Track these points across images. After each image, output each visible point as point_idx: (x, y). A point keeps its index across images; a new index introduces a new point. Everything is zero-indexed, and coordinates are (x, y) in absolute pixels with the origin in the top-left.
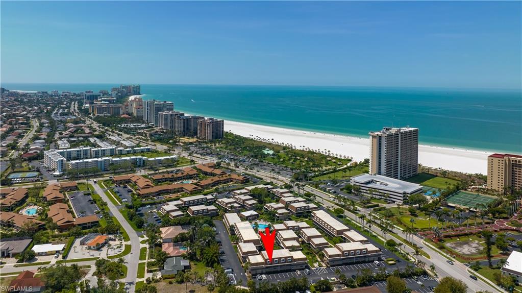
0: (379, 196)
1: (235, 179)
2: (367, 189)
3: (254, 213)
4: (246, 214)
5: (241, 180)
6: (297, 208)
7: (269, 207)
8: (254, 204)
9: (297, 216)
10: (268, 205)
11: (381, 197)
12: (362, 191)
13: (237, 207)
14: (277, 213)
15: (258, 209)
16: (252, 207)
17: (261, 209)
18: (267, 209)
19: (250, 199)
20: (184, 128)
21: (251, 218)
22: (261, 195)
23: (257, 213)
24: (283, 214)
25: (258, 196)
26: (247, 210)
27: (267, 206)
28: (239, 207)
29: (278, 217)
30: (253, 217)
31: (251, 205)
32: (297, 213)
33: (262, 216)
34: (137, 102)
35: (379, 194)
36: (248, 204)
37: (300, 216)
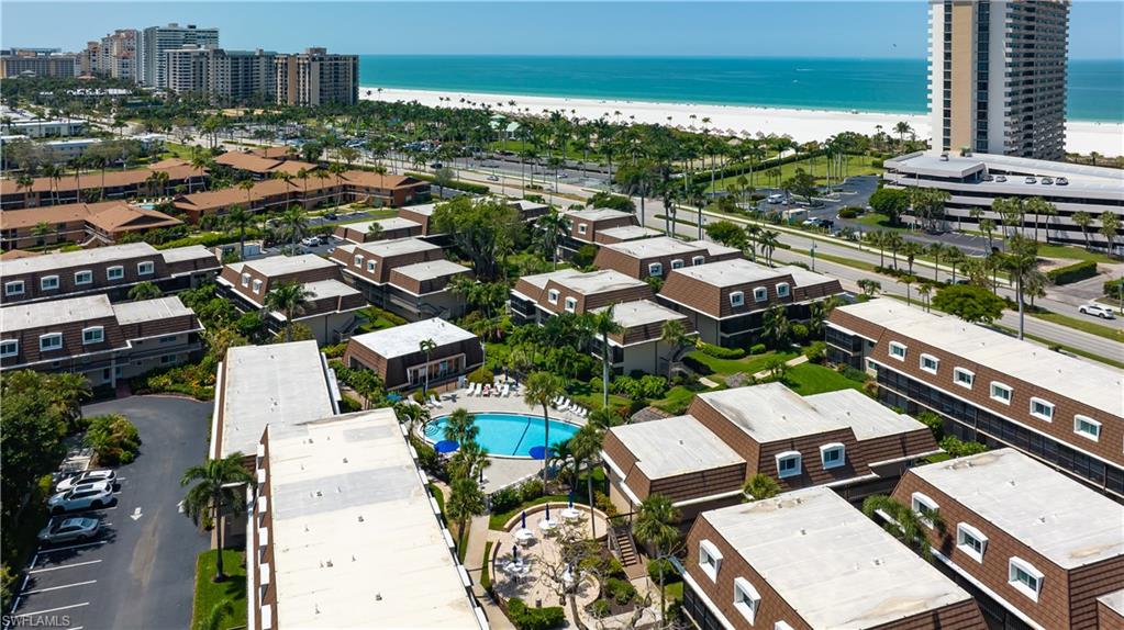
0: (1052, 233)
1: (368, 189)
2: (989, 202)
3: (444, 332)
4: (391, 342)
5: (392, 193)
6: (725, 291)
7: (542, 295)
8: (446, 279)
9: (725, 343)
10: (539, 281)
11: (1060, 234)
12: (953, 212)
13: (332, 302)
14: (607, 327)
15: (471, 308)
16: (433, 298)
17: (490, 311)
18: (529, 308)
19: (425, 257)
20: (235, 83)
21: (423, 370)
22: (488, 237)
23: (467, 335)
24: (646, 331)
25: (474, 243)
26: (402, 318)
27: (529, 289)
28: (347, 301)
29: (618, 354)
30: (442, 365)
31: (427, 286)
32: (725, 326)
33: (502, 350)
34: (122, 39)
35: (1051, 220)
36: (408, 281)
37: (745, 344)
